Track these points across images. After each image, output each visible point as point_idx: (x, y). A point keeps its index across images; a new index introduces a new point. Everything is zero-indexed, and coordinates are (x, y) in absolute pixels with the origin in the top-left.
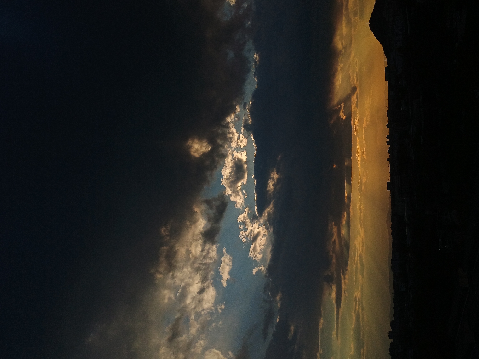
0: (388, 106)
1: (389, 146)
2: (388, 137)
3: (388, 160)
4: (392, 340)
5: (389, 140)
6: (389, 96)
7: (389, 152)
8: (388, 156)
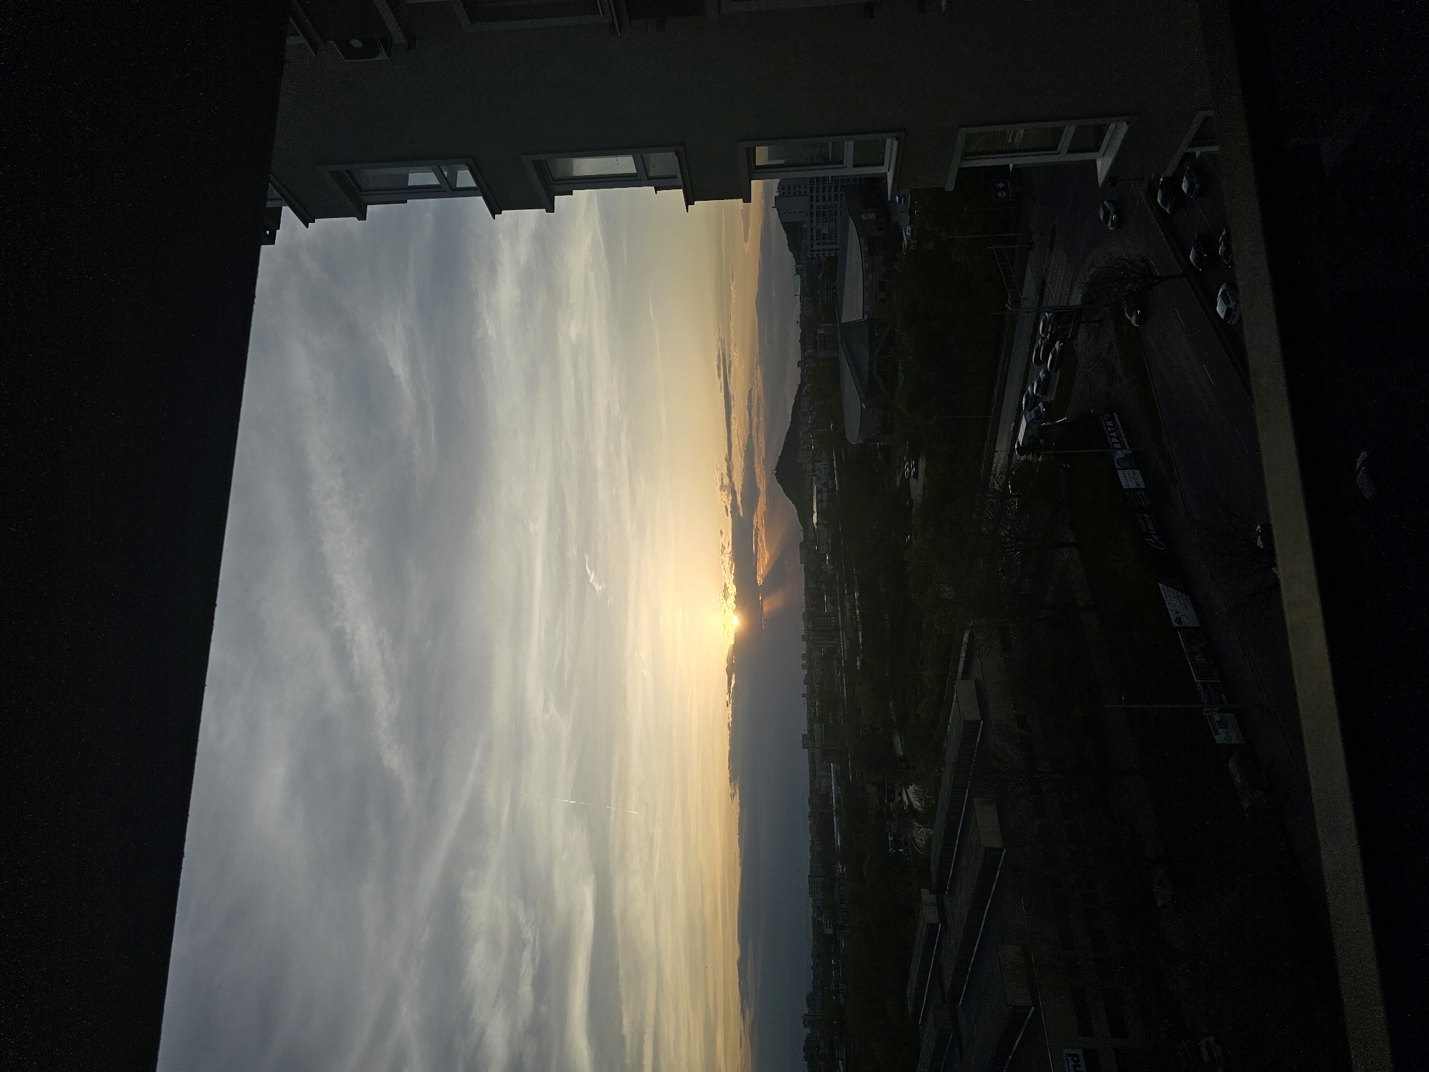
0: (804, 606)
1: (806, 672)
2: (804, 657)
3: (803, 696)
4: (808, 1030)
5: (805, 662)
6: (807, 589)
7: (805, 682)
8: (804, 689)
